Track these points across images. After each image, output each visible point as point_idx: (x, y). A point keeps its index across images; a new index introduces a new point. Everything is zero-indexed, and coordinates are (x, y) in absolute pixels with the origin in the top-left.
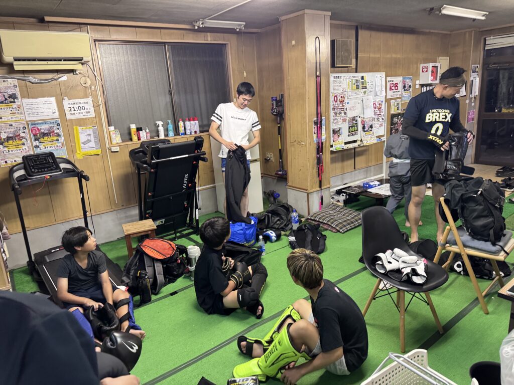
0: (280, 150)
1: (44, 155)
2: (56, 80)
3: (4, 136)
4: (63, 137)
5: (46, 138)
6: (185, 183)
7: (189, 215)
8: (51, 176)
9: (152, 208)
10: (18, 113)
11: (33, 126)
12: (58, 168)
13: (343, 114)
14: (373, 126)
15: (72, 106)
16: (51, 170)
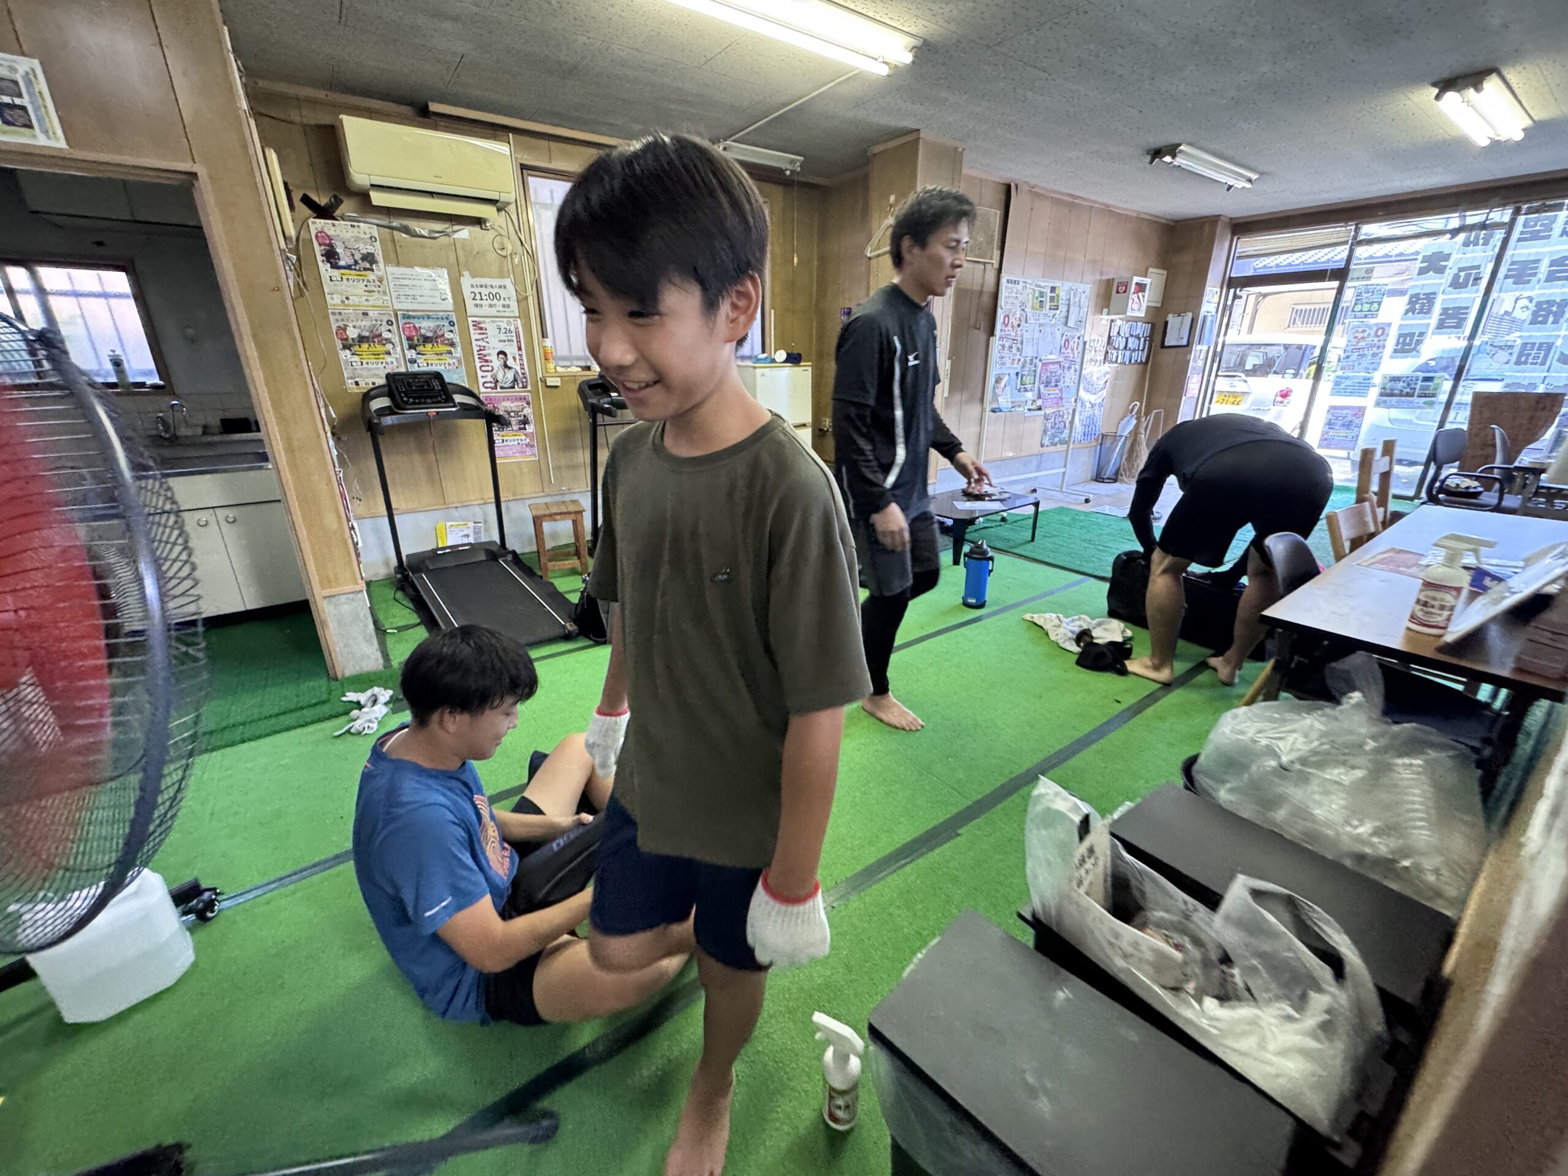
1: (425, 376)
2: (448, 235)
3: (352, 333)
4: (459, 349)
5: (429, 346)
8: (436, 413)
10: (379, 292)
12: (449, 400)
15: (477, 290)
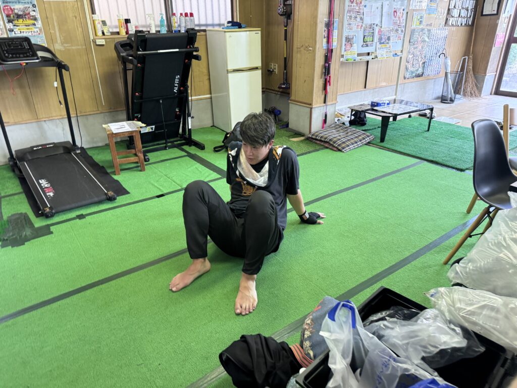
0: (285, 59)
1: (19, 40)
4: (40, 22)
5: (21, 20)
6: (176, 87)
7: (181, 125)
8: (27, 63)
9: (140, 112)
11: (5, 4)
12: (34, 55)
13: (358, 19)
14: (391, 38)
16: (27, 57)
